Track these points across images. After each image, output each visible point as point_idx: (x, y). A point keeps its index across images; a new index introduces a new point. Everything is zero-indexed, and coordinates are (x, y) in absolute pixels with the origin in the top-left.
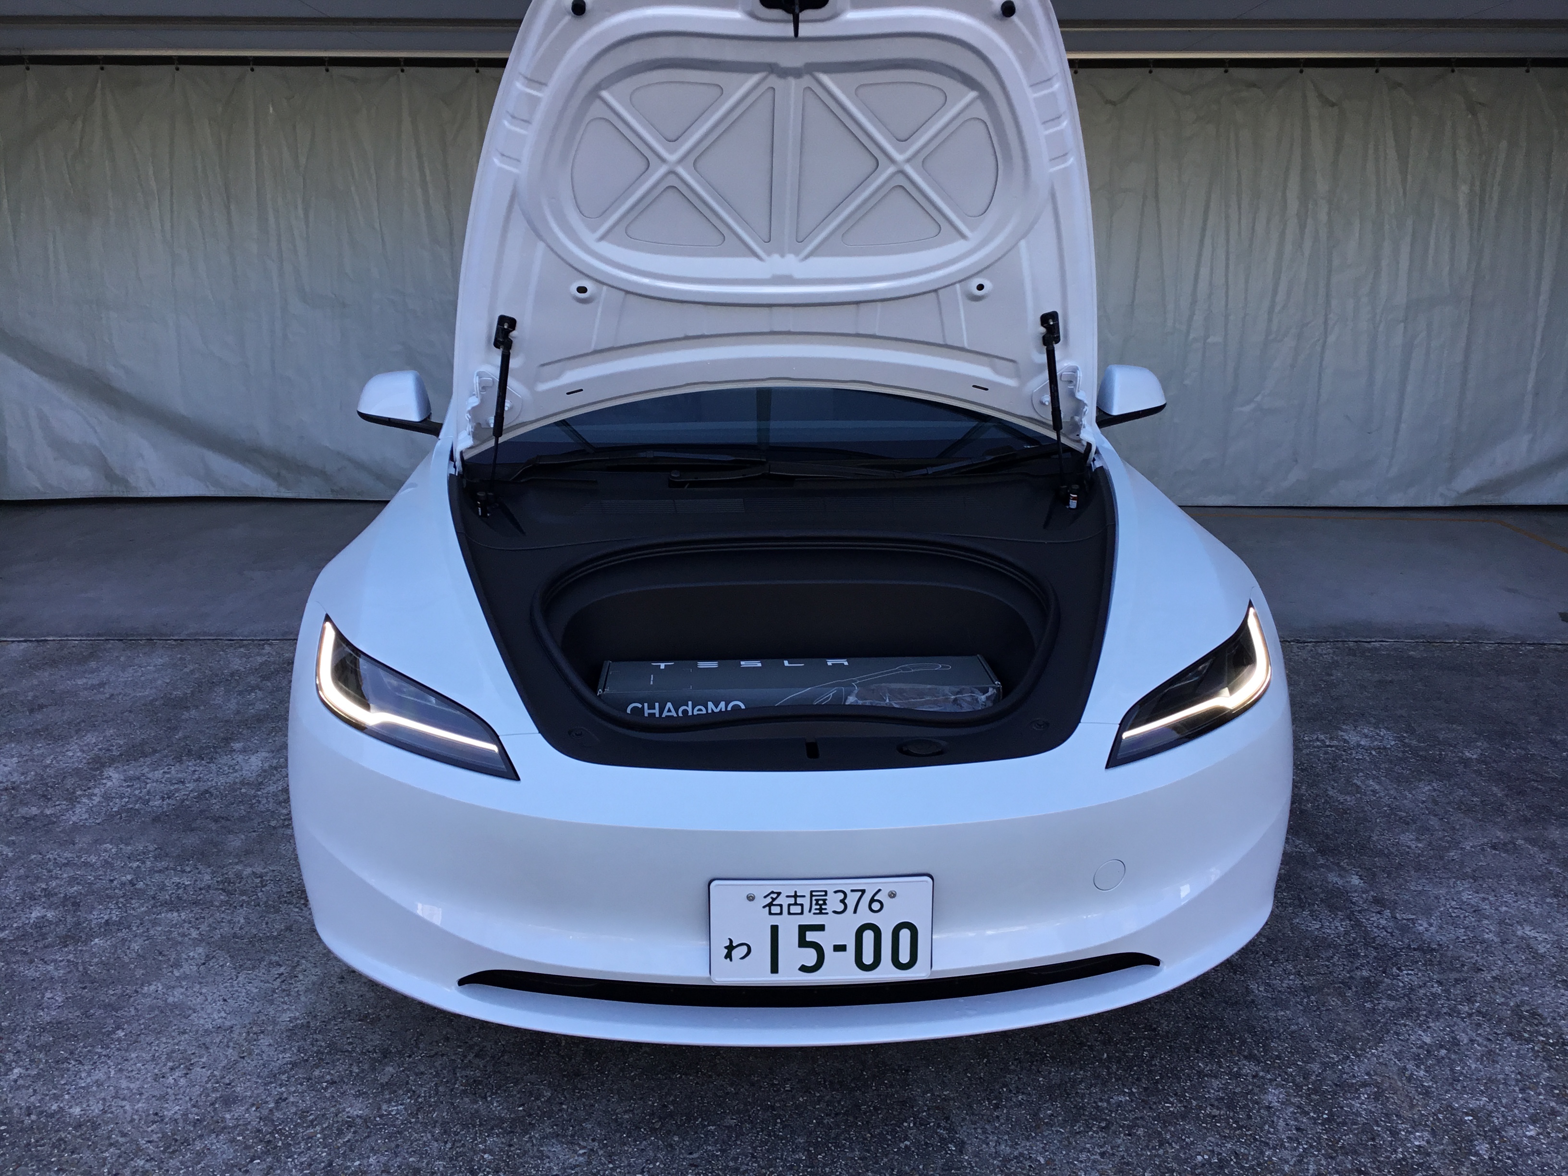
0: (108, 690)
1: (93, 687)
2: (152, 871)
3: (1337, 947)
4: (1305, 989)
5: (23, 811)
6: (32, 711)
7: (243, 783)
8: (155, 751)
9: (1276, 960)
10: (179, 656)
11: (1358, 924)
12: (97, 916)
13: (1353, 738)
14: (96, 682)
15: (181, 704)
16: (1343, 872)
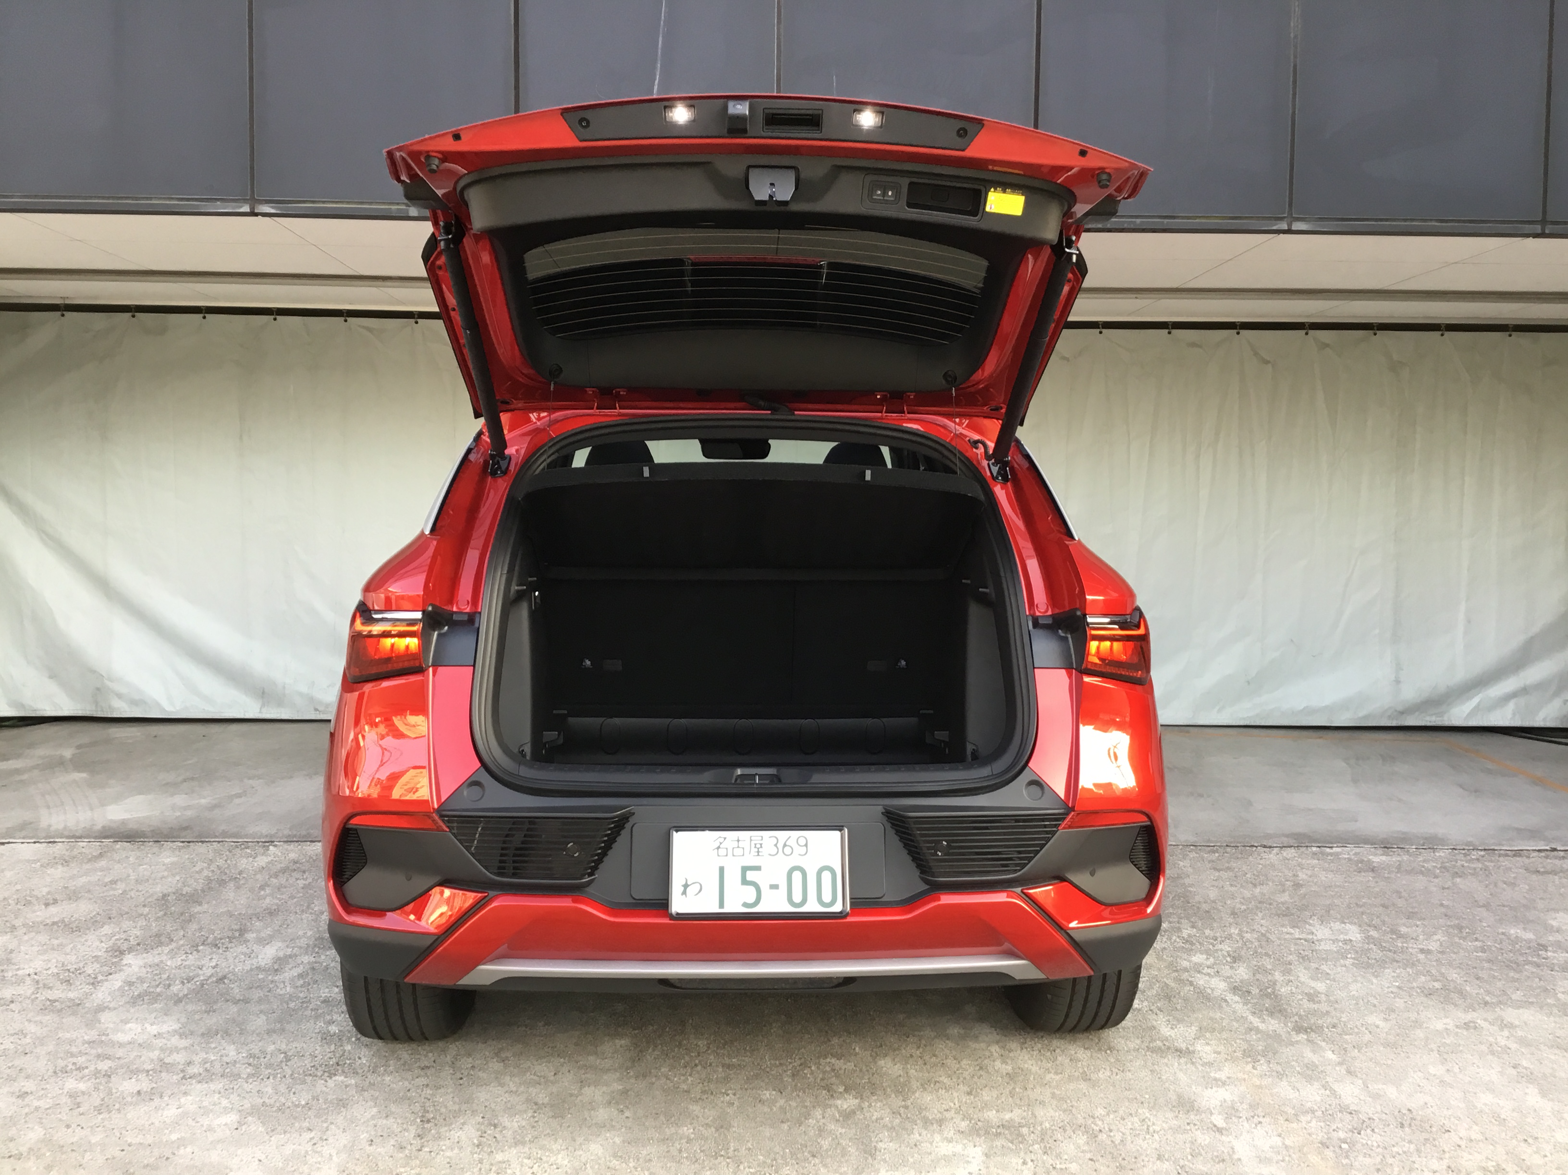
1: (105, 884)
2: (179, 1049)
3: (1313, 1112)
5: (47, 994)
6: (47, 905)
7: (258, 968)
8: (172, 941)
9: (1260, 1124)
10: (187, 856)
13: (1319, 930)
14: (107, 880)
15: (194, 898)
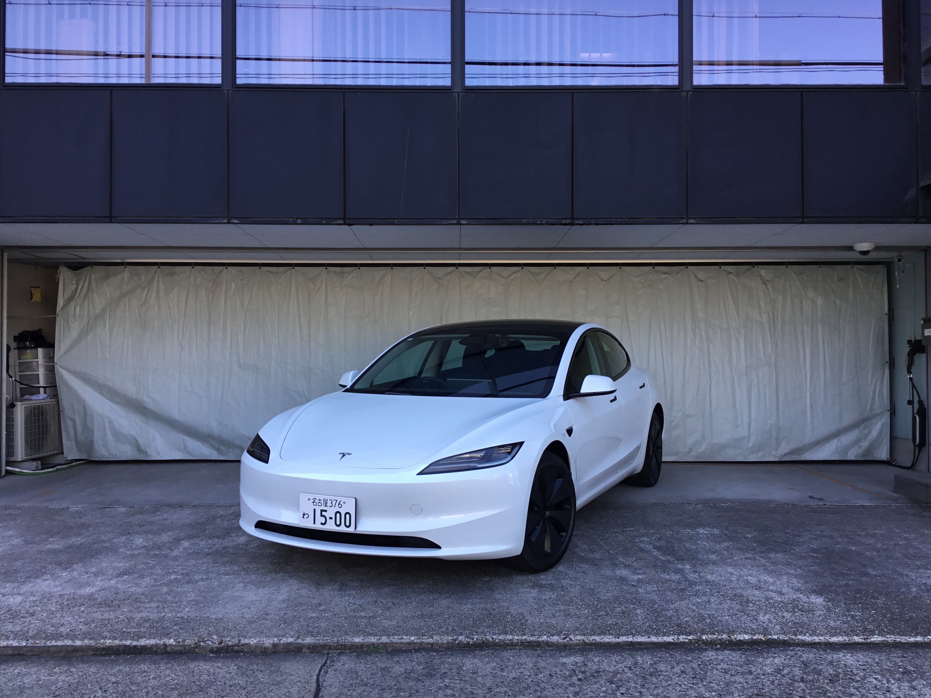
0: (169, 521)
1: (162, 520)
2: (213, 567)
3: (674, 581)
4: (658, 590)
5: (152, 553)
6: (140, 526)
7: (240, 544)
8: (199, 537)
9: (651, 584)
11: (685, 576)
12: (197, 577)
13: (701, 531)
16: (683, 564)
